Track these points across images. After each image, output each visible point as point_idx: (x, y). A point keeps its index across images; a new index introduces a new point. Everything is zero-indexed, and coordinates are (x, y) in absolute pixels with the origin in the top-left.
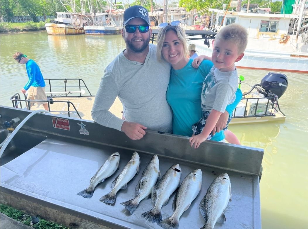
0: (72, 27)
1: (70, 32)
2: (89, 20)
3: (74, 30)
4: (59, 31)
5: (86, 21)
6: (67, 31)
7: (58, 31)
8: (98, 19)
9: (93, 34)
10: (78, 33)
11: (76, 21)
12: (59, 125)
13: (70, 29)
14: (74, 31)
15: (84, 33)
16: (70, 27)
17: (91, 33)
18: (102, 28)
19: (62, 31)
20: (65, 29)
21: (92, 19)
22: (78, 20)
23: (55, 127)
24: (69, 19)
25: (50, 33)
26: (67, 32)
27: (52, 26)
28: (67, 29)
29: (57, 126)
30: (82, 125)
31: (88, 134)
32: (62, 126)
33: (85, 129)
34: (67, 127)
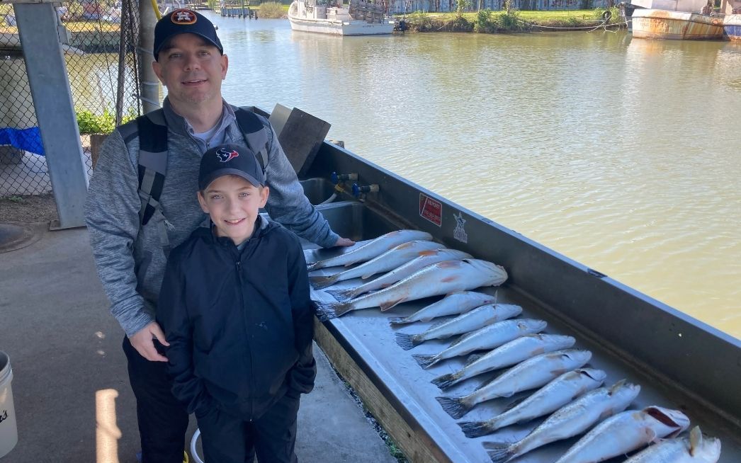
1: (697, 33)
3: (710, 26)
6: (691, 30)
12: (427, 213)
13: (701, 25)
19: (677, 30)
20: (685, 25)
23: (421, 215)
25: (639, 35)
27: (654, 16)
28: (694, 23)
29: (424, 214)
30: (460, 219)
31: (466, 242)
32: (431, 215)
33: (463, 230)
34: (436, 217)
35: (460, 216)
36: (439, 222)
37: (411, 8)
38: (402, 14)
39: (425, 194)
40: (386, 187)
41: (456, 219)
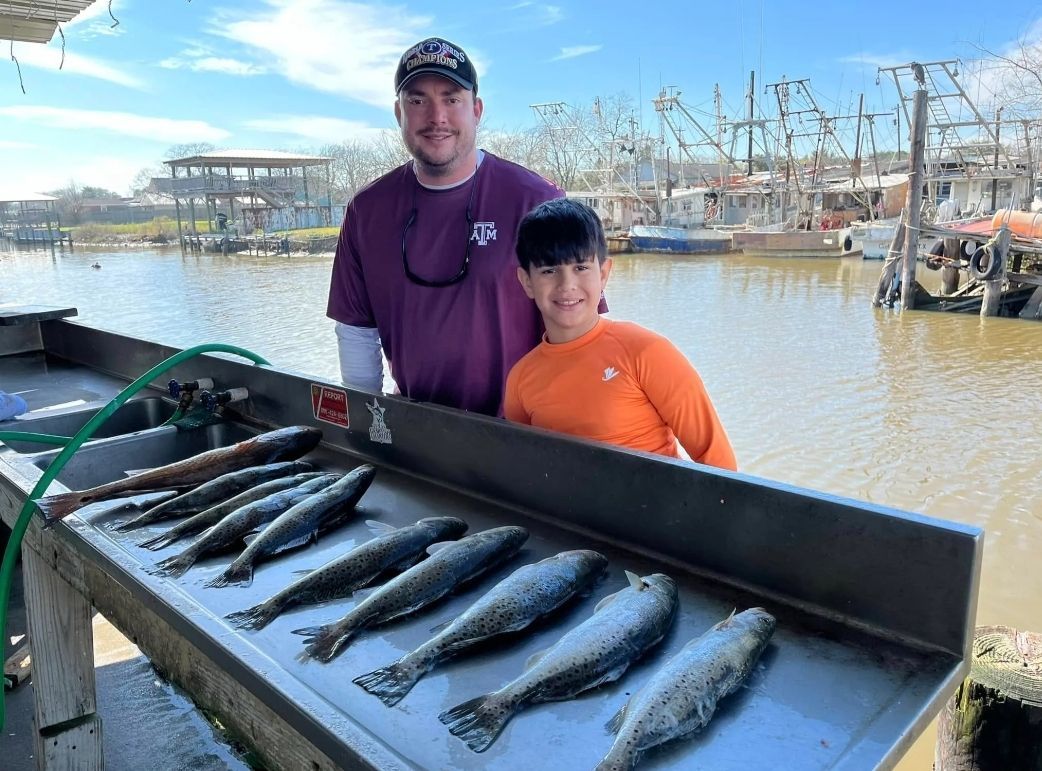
2: (648, 211)
5: (642, 215)
8: (679, 206)
12: (325, 410)
21: (658, 208)
23: (318, 418)
29: (322, 415)
30: (377, 409)
31: (389, 441)
32: (333, 413)
33: (382, 424)
34: (341, 415)
35: (376, 404)
36: (344, 422)
37: (294, 223)
38: (283, 230)
39: (318, 383)
40: (260, 388)
41: (371, 410)
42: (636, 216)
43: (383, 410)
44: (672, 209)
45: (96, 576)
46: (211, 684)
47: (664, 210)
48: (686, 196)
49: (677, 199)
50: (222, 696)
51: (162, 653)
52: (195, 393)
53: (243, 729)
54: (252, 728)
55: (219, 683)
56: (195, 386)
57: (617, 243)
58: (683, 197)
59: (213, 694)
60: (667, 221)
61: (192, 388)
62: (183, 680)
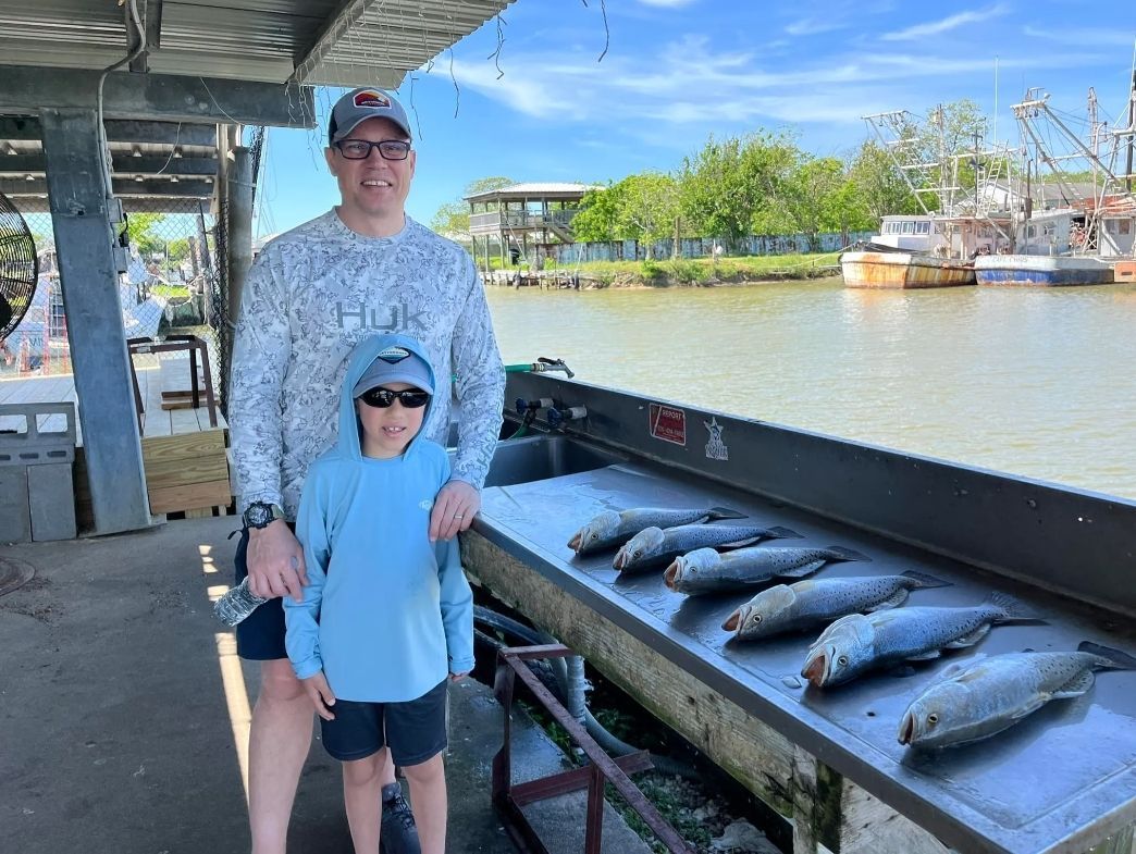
0: (934, 263)
1: (923, 279)
2: (1000, 236)
3: (938, 271)
4: (884, 277)
5: (989, 241)
6: (913, 275)
7: (879, 277)
8: (1039, 230)
9: (1004, 282)
10: (952, 281)
11: (950, 242)
12: (662, 428)
13: (925, 269)
14: (937, 275)
15: (974, 282)
16: (925, 261)
17: (999, 279)
18: (1044, 263)
19: (897, 276)
20: (905, 269)
21: (1013, 232)
22: (957, 239)
23: (654, 436)
24: (922, 236)
25: (853, 284)
26: (912, 278)
27: (866, 260)
28: (915, 268)
29: (658, 433)
30: (714, 428)
31: (726, 458)
32: (670, 431)
33: (720, 442)
34: (678, 434)
35: (714, 423)
36: (682, 439)
39: (657, 402)
40: (598, 408)
41: (708, 428)
42: (981, 242)
43: (720, 428)
44: (1031, 233)
45: (482, 552)
46: (591, 636)
47: (1020, 236)
48: (1048, 218)
49: (1037, 221)
50: (602, 646)
51: (544, 613)
52: (538, 411)
53: (621, 673)
54: (630, 671)
55: (600, 636)
56: (538, 405)
57: (962, 273)
58: (1044, 219)
59: (593, 645)
60: (1022, 248)
61: (536, 406)
62: (564, 634)
